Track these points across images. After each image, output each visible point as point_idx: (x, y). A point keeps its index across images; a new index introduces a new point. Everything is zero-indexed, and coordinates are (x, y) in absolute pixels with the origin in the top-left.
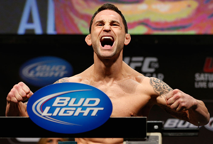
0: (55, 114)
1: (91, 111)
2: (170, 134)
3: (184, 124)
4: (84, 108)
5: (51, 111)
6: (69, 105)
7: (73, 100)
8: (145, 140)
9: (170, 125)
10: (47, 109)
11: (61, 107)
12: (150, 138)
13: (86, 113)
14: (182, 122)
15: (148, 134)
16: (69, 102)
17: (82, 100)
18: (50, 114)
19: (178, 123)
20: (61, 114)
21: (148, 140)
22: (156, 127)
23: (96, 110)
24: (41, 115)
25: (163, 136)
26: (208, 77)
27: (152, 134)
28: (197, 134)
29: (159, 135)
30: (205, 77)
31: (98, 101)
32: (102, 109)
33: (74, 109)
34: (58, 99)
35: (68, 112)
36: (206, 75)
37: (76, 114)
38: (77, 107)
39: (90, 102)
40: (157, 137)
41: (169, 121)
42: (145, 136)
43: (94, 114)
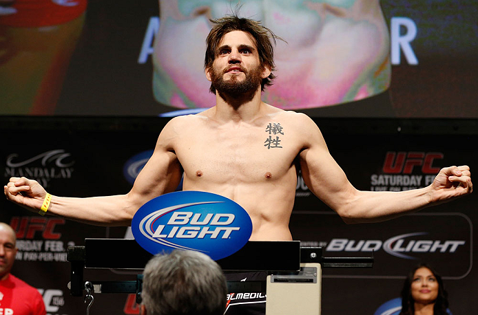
0: (171, 235)
1: (222, 232)
2: (333, 265)
3: (354, 246)
4: (213, 228)
5: (166, 230)
6: (191, 223)
7: (197, 216)
8: (297, 274)
9: (335, 247)
10: (161, 228)
11: (180, 226)
12: (305, 269)
13: (215, 234)
14: (352, 243)
15: (301, 265)
16: (190, 218)
17: (209, 216)
18: (165, 236)
19: (346, 245)
20: (180, 235)
21: (302, 274)
22: (313, 255)
23: (229, 230)
24: (151, 236)
25: (322, 267)
26: (389, 179)
27: (308, 265)
28: (370, 265)
29: (318, 266)
30: (384, 179)
31: (232, 217)
32: (238, 229)
33: (199, 228)
34: (176, 214)
35: (189, 232)
36: (387, 177)
37: (201, 236)
38: (202, 226)
39: (221, 219)
40: (315, 269)
41: (334, 242)
42: (298, 267)
43: (226, 236)
